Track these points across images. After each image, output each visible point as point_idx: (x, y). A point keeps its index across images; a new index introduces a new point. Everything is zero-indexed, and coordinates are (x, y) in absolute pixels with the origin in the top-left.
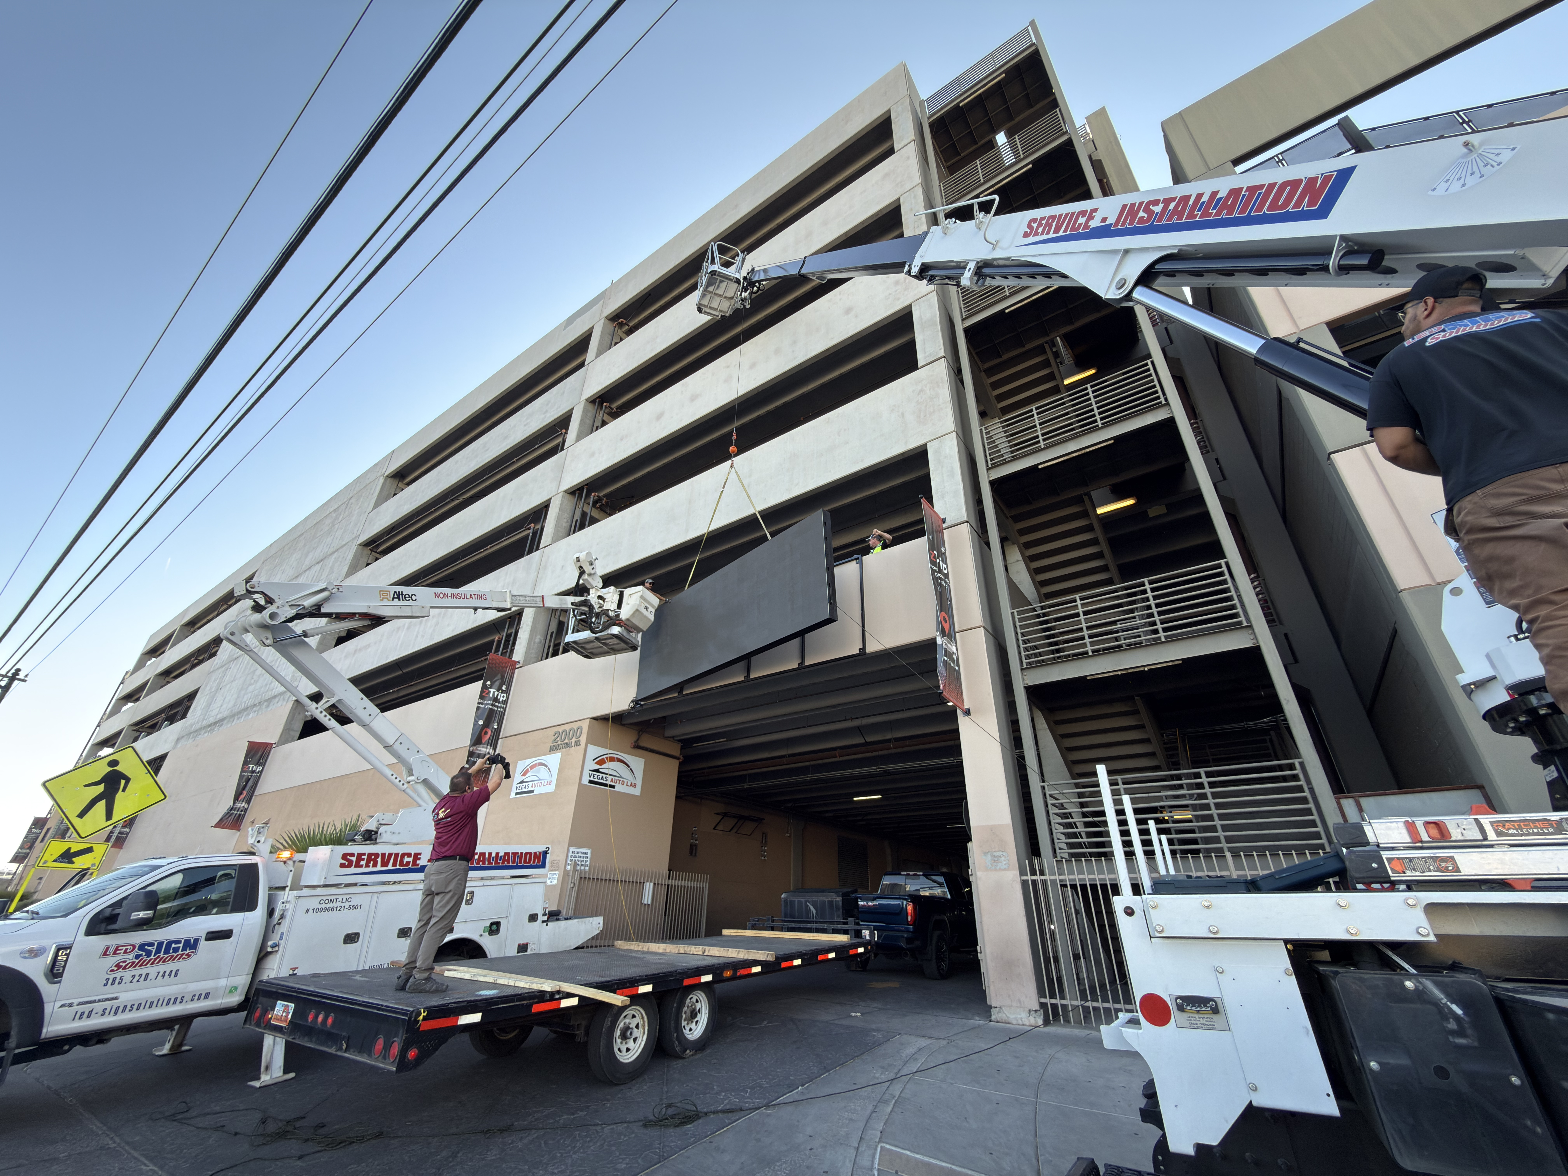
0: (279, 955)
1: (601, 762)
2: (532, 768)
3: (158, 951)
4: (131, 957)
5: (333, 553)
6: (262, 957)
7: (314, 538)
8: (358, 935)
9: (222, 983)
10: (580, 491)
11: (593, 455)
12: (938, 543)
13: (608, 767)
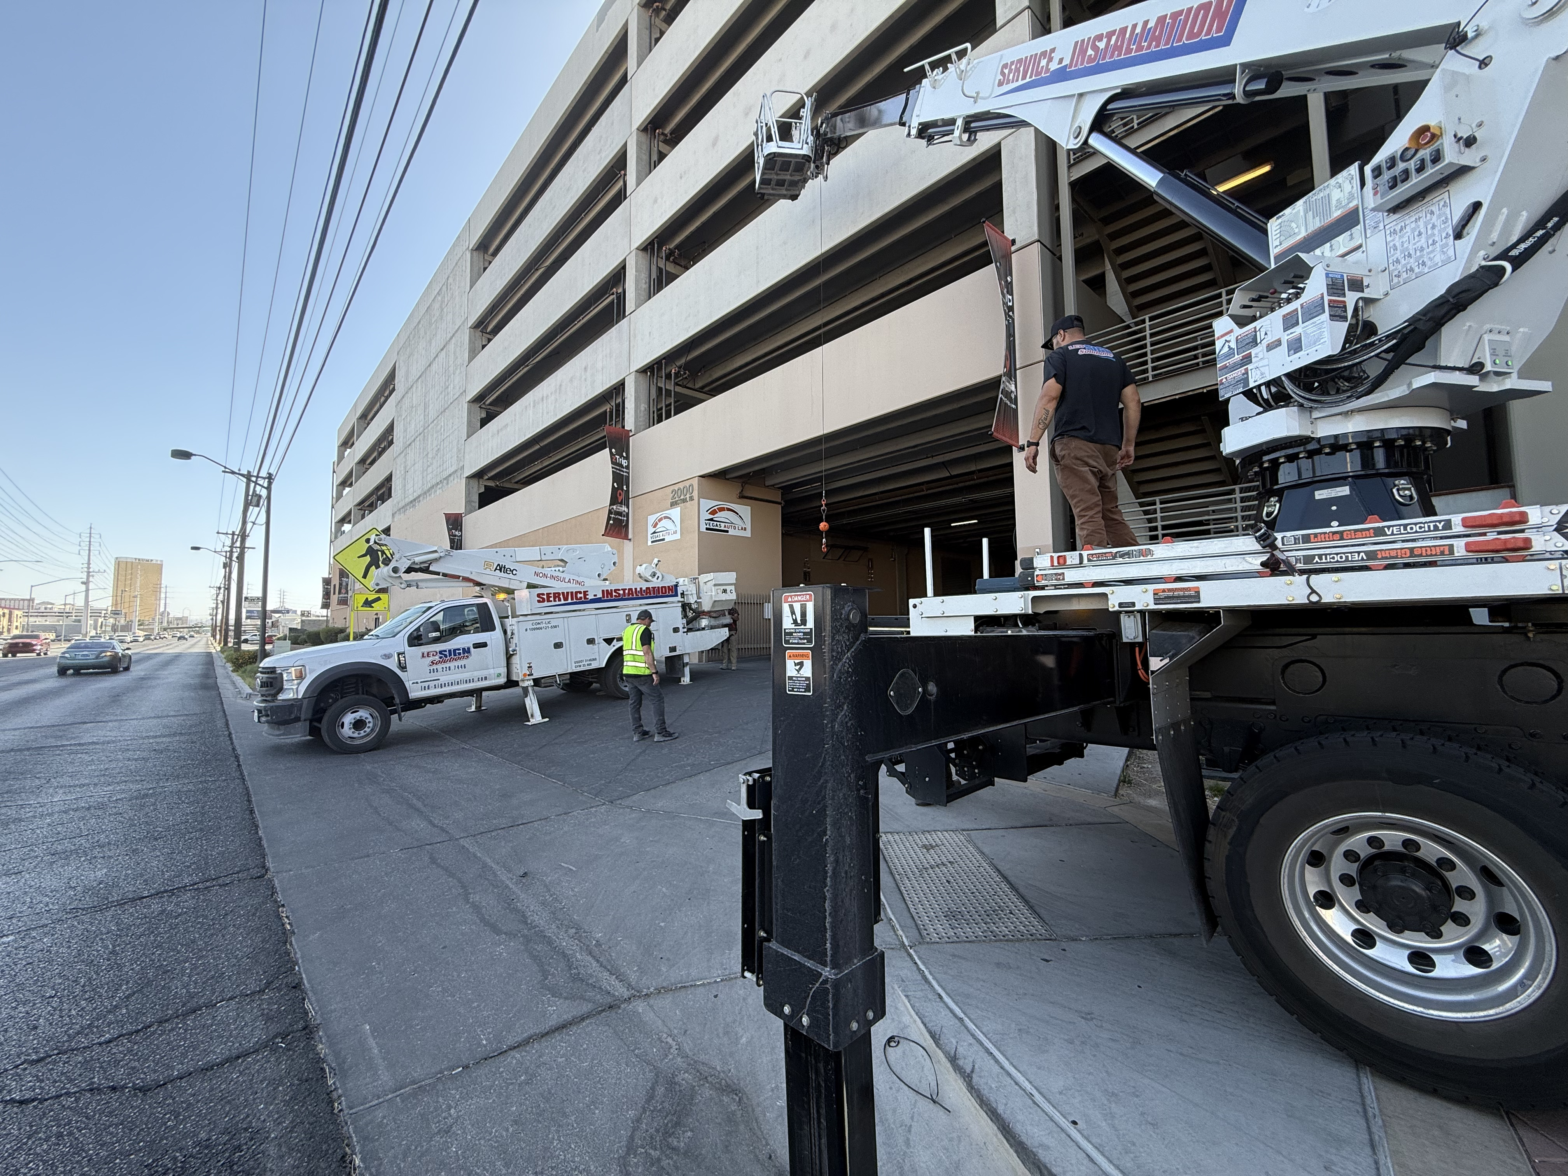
0: (518, 656)
1: (714, 513)
2: (660, 520)
3: (450, 655)
4: (437, 658)
5: (451, 338)
6: (509, 657)
7: (430, 324)
8: (561, 643)
9: (492, 671)
10: (651, 247)
11: (655, 201)
12: (1005, 271)
13: (720, 516)
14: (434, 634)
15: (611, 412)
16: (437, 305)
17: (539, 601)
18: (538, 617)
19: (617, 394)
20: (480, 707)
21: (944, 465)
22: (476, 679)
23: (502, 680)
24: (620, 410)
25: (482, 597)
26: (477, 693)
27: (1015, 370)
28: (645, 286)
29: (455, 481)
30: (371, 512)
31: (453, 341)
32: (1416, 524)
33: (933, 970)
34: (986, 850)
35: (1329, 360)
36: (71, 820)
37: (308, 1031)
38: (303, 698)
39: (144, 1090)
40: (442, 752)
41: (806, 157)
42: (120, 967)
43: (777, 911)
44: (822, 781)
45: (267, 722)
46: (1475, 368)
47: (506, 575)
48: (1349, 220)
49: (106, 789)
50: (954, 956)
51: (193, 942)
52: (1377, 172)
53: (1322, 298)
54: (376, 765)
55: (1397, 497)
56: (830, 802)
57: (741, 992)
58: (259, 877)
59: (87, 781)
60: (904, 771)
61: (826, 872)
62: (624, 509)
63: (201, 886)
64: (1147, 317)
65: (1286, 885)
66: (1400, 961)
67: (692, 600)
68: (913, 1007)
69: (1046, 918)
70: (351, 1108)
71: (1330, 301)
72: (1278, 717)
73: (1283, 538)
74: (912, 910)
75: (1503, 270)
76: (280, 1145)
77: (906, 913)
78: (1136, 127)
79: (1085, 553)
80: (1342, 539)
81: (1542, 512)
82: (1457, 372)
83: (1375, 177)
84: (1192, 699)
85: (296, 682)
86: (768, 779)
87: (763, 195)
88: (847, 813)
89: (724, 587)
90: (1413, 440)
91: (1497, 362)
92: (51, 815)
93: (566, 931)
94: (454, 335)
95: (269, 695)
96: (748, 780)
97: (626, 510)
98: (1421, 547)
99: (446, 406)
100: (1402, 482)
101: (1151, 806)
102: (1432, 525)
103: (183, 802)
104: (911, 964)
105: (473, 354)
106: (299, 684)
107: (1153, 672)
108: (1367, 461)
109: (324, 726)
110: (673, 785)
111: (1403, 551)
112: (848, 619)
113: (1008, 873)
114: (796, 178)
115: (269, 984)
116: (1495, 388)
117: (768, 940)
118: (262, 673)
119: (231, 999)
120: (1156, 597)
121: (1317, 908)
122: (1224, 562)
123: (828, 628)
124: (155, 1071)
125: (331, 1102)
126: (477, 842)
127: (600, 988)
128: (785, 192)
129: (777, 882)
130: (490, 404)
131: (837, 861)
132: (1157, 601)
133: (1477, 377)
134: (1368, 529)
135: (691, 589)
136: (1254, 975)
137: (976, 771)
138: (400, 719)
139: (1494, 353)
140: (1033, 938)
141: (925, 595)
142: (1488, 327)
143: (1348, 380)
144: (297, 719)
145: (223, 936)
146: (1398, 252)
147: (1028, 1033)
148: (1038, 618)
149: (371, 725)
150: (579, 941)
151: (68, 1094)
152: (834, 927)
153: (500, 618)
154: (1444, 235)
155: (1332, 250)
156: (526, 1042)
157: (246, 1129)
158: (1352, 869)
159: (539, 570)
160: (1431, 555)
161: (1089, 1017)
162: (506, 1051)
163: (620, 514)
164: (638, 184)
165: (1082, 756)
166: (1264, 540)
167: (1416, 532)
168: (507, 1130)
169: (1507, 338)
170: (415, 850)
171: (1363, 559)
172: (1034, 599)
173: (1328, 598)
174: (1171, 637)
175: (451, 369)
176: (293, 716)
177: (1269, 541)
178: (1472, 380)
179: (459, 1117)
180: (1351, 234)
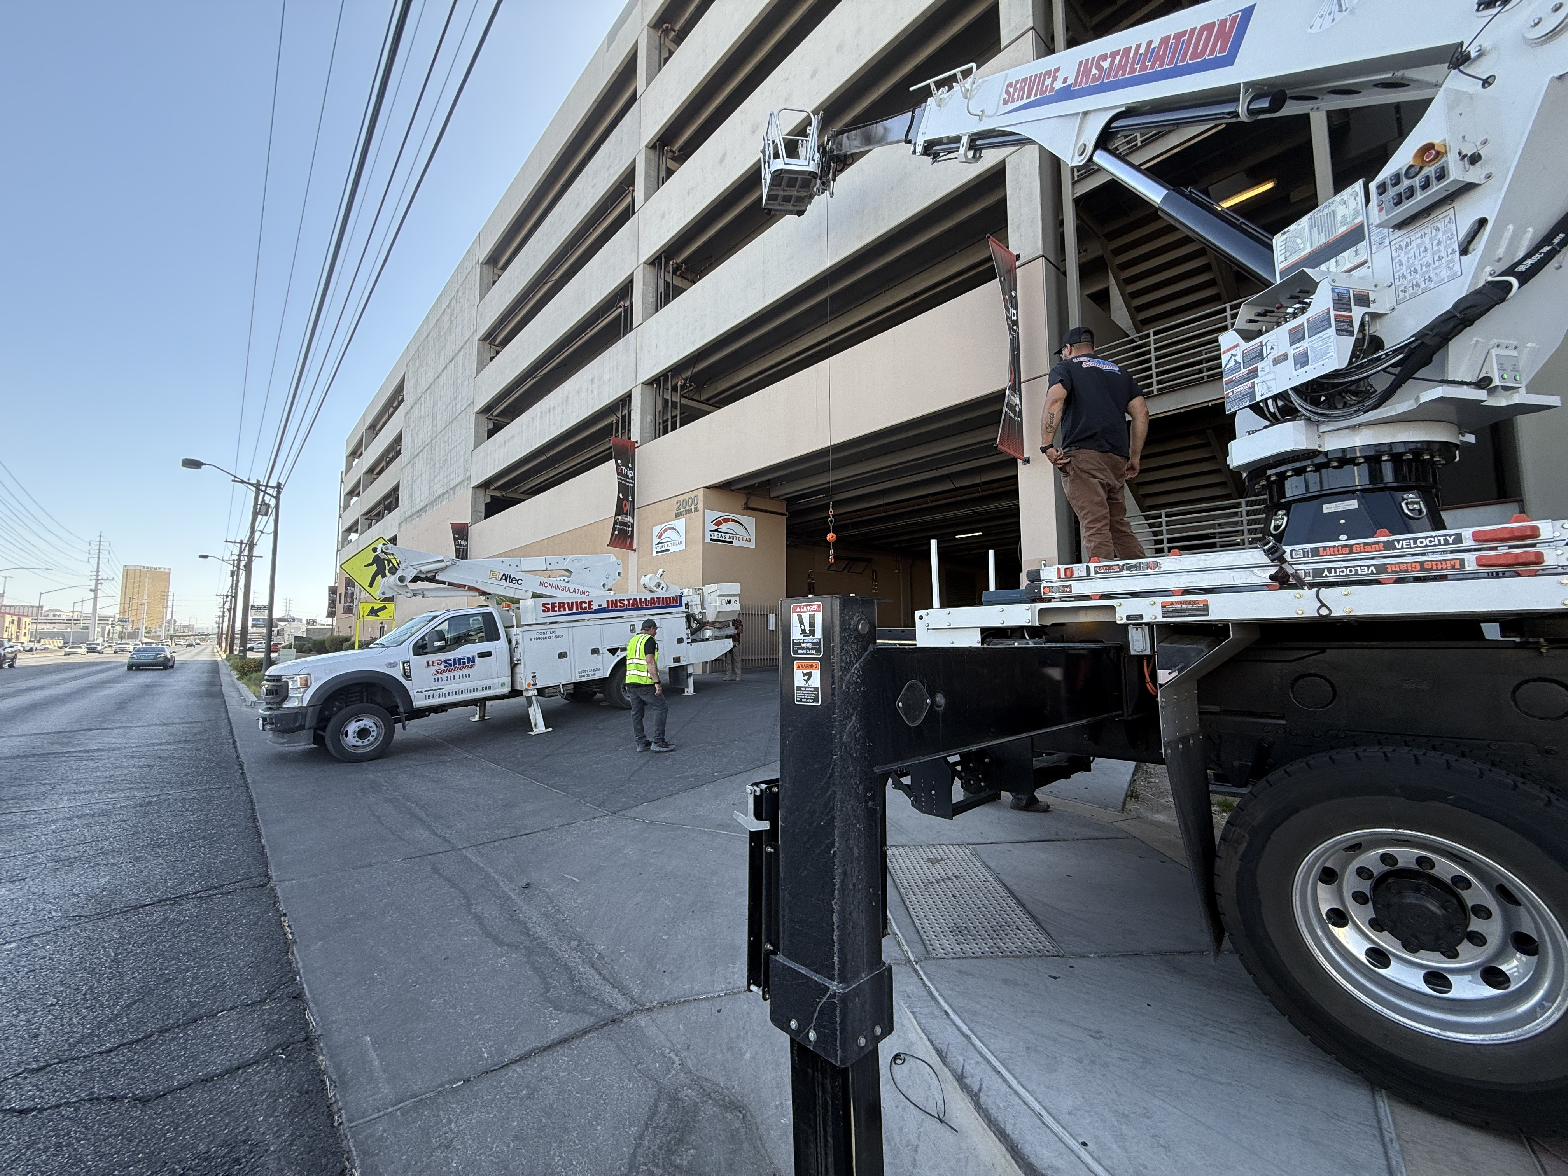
0: (522, 665)
1: (718, 524)
2: (665, 531)
3: (455, 664)
4: (442, 667)
5: (460, 350)
6: (513, 666)
7: (440, 337)
8: (566, 653)
9: (496, 681)
10: (659, 261)
11: (663, 216)
12: (1009, 286)
13: (725, 527)
14: (439, 643)
15: (617, 424)
16: (446, 318)
17: (544, 611)
18: (543, 627)
19: (624, 406)
20: (484, 716)
21: (949, 477)
22: (480, 689)
23: (506, 690)
24: (626, 422)
25: (487, 606)
26: (481, 702)
27: (1020, 383)
28: (651, 299)
29: (462, 492)
30: (378, 521)
31: (462, 353)
32: (1426, 538)
33: (938, 985)
34: (992, 865)
35: (1336, 374)
36: (76, 827)
37: (309, 1041)
38: (308, 706)
39: (144, 1100)
40: (446, 762)
41: (813, 175)
42: (121, 975)
43: (784, 924)
44: (830, 792)
45: (271, 730)
46: (1483, 383)
47: (511, 585)
48: (1355, 236)
49: (110, 796)
50: (960, 972)
51: (195, 950)
52: (1382, 188)
53: (1329, 313)
54: (379, 774)
55: (1406, 511)
56: (838, 813)
57: (745, 1007)
58: (262, 886)
59: (92, 788)
60: (909, 783)
61: (834, 885)
62: (629, 519)
63: (203, 894)
64: (1151, 332)
65: (1298, 903)
66: (1415, 981)
67: (696, 610)
68: (919, 1024)
69: (1053, 934)
70: (351, 1121)
71: (1336, 316)
72: (1288, 731)
73: (1291, 551)
74: (918, 925)
75: (1509, 285)
76: (279, 1159)
77: (912, 928)
78: (1139, 144)
79: (1092, 566)
80: (1351, 552)
81: (1553, 527)
82: (1465, 387)
83: (1380, 194)
84: (1200, 713)
85: (302, 690)
86: (775, 789)
87: (770, 210)
88: (856, 824)
89: (729, 598)
90: (1422, 454)
91: (1505, 376)
92: (55, 821)
93: (569, 943)
94: (462, 347)
95: (274, 703)
96: (755, 791)
97: (631, 521)
98: (1431, 561)
99: (454, 417)
100: (1411, 496)
101: (1159, 822)
102: (1442, 539)
103: (187, 810)
104: (915, 979)
105: (481, 367)
106: (304, 692)
107: (1161, 685)
108: (1375, 475)
109: (328, 735)
110: (677, 796)
111: (1413, 565)
112: (856, 629)
113: (1015, 888)
114: (803, 194)
115: (270, 994)
116: (1503, 403)
117: (774, 953)
118: (267, 681)
119: (231, 1009)
120: (1165, 609)
121: (1330, 926)
122: (1232, 574)
123: (837, 638)
124: (155, 1082)
125: (331, 1115)
126: (480, 852)
127: (603, 1001)
128: (791, 208)
129: (785, 895)
130: (496, 416)
131: (845, 873)
132: (1165, 613)
133: (1485, 392)
134: (1378, 543)
135: (696, 600)
136: (1265, 994)
137: (982, 784)
138: (404, 728)
139: (1502, 368)
140: (1040, 955)
141: (931, 607)
142: (1495, 341)
143: (1355, 393)
144: (302, 727)
145: (225, 945)
146: (1404, 267)
147: (1036, 1051)
148: (1047, 630)
149: (375, 734)
150: (582, 953)
151: (67, 1104)
152: (841, 940)
153: (506, 627)
154: (1450, 251)
155: (1337, 266)
156: (528, 1055)
157: (245, 1142)
158: (1365, 887)
159: (544, 580)
160: (1442, 569)
161: (1098, 1035)
162: (507, 1065)
163: (625, 524)
164: (646, 200)
165: (1089, 770)
166: (1272, 554)
167: (1427, 546)
168: (508, 1146)
169: (1514, 353)
170: (417, 860)
171: (1372, 573)
172: (1041, 611)
173: (1338, 612)
174: (1180, 650)
175: (459, 381)
176: (297, 724)
177: (1277, 555)
178: (1480, 395)
179: (459, 1132)
180: (1357, 250)
